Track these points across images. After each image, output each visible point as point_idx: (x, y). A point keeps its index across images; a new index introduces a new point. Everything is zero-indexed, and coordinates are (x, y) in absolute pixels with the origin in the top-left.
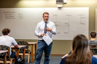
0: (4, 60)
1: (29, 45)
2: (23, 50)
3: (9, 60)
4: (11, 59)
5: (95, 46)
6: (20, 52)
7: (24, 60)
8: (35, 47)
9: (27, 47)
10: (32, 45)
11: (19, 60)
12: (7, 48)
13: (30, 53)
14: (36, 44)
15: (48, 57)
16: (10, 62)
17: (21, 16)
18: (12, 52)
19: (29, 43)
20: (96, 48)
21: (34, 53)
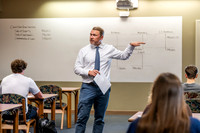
0: (14, 124)
1: (63, 92)
2: (52, 104)
3: (24, 123)
4: (29, 122)
5: (195, 95)
6: (45, 108)
7: (53, 124)
8: (76, 96)
9: (59, 98)
10: (70, 92)
11: (44, 122)
12: (21, 99)
13: (66, 109)
14: (77, 91)
15: (102, 117)
16: (26, 128)
17: (46, 35)
18: (30, 106)
19: (63, 89)
20: (197, 99)
21: (73, 108)
